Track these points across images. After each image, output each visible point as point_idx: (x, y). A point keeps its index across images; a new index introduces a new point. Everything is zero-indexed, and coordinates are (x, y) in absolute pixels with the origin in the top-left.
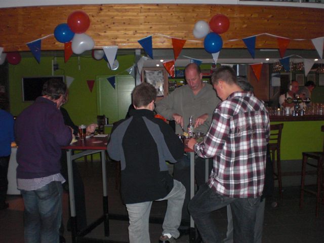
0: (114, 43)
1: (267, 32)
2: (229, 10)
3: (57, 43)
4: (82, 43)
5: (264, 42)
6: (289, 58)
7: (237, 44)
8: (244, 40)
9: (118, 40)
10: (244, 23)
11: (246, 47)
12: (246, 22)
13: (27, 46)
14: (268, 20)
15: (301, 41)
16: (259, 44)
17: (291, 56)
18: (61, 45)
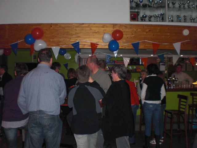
0: (58, 45)
1: (146, 39)
2: (124, 27)
3: (26, 45)
4: (40, 44)
5: (144, 45)
6: (164, 54)
7: (128, 47)
8: (132, 44)
9: (60, 43)
10: (133, 34)
11: (133, 48)
12: (134, 33)
13: (10, 46)
14: (147, 33)
15: (167, 45)
16: (141, 47)
17: (164, 53)
18: (28, 46)
